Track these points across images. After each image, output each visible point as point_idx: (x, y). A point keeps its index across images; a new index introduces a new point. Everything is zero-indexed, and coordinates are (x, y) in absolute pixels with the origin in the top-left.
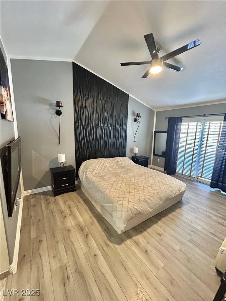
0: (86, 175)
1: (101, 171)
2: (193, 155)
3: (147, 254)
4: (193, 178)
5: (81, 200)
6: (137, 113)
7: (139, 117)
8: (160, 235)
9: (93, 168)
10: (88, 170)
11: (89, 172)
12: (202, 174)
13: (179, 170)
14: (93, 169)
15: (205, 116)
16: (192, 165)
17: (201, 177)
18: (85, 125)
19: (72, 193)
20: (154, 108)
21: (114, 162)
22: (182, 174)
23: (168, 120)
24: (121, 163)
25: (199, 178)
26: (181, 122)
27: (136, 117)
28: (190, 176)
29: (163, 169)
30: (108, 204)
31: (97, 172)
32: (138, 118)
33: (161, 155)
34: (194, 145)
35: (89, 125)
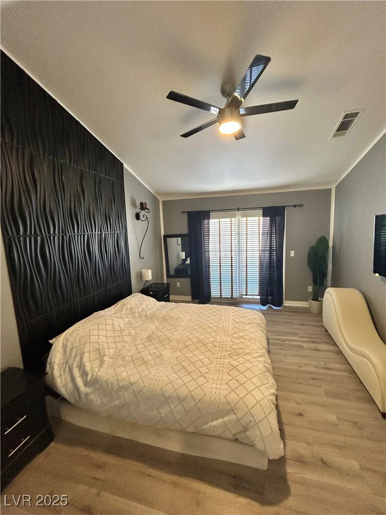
0: (84, 374)
1: (119, 346)
2: (232, 266)
3: (330, 467)
4: (236, 299)
5: (99, 457)
6: (141, 204)
7: (146, 210)
8: (301, 414)
9: (96, 346)
10: (86, 358)
11: (90, 361)
12: (247, 291)
13: (215, 293)
14: (99, 350)
15: (239, 210)
16: (232, 281)
17: (246, 295)
18: (38, 233)
19: (47, 455)
20: (158, 194)
21: (124, 312)
22: (221, 298)
23: (186, 215)
24: (140, 309)
25: (244, 296)
26: (209, 218)
27: (138, 210)
28: (232, 298)
29: (189, 298)
30: (221, 420)
31: (112, 351)
32: (142, 213)
33: (174, 274)
34: (231, 252)
35: (49, 232)
